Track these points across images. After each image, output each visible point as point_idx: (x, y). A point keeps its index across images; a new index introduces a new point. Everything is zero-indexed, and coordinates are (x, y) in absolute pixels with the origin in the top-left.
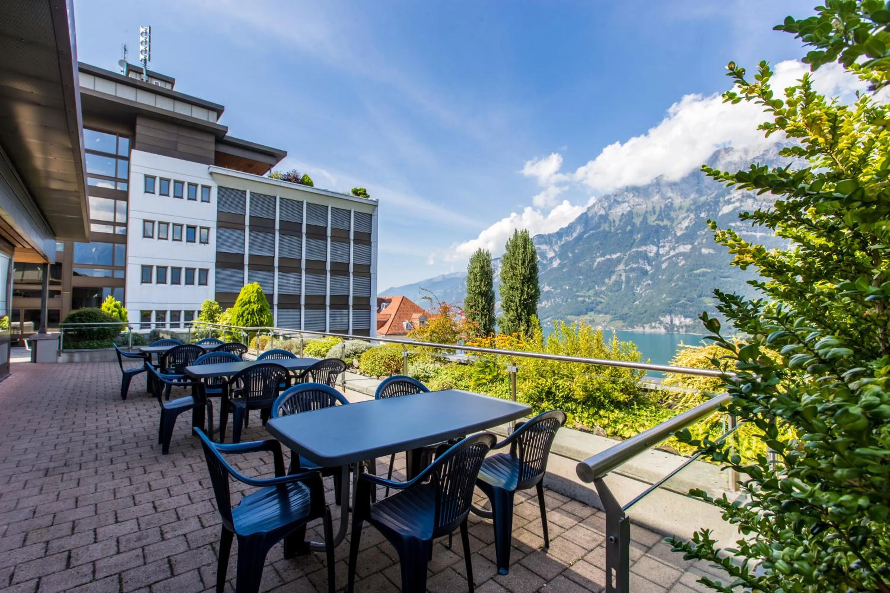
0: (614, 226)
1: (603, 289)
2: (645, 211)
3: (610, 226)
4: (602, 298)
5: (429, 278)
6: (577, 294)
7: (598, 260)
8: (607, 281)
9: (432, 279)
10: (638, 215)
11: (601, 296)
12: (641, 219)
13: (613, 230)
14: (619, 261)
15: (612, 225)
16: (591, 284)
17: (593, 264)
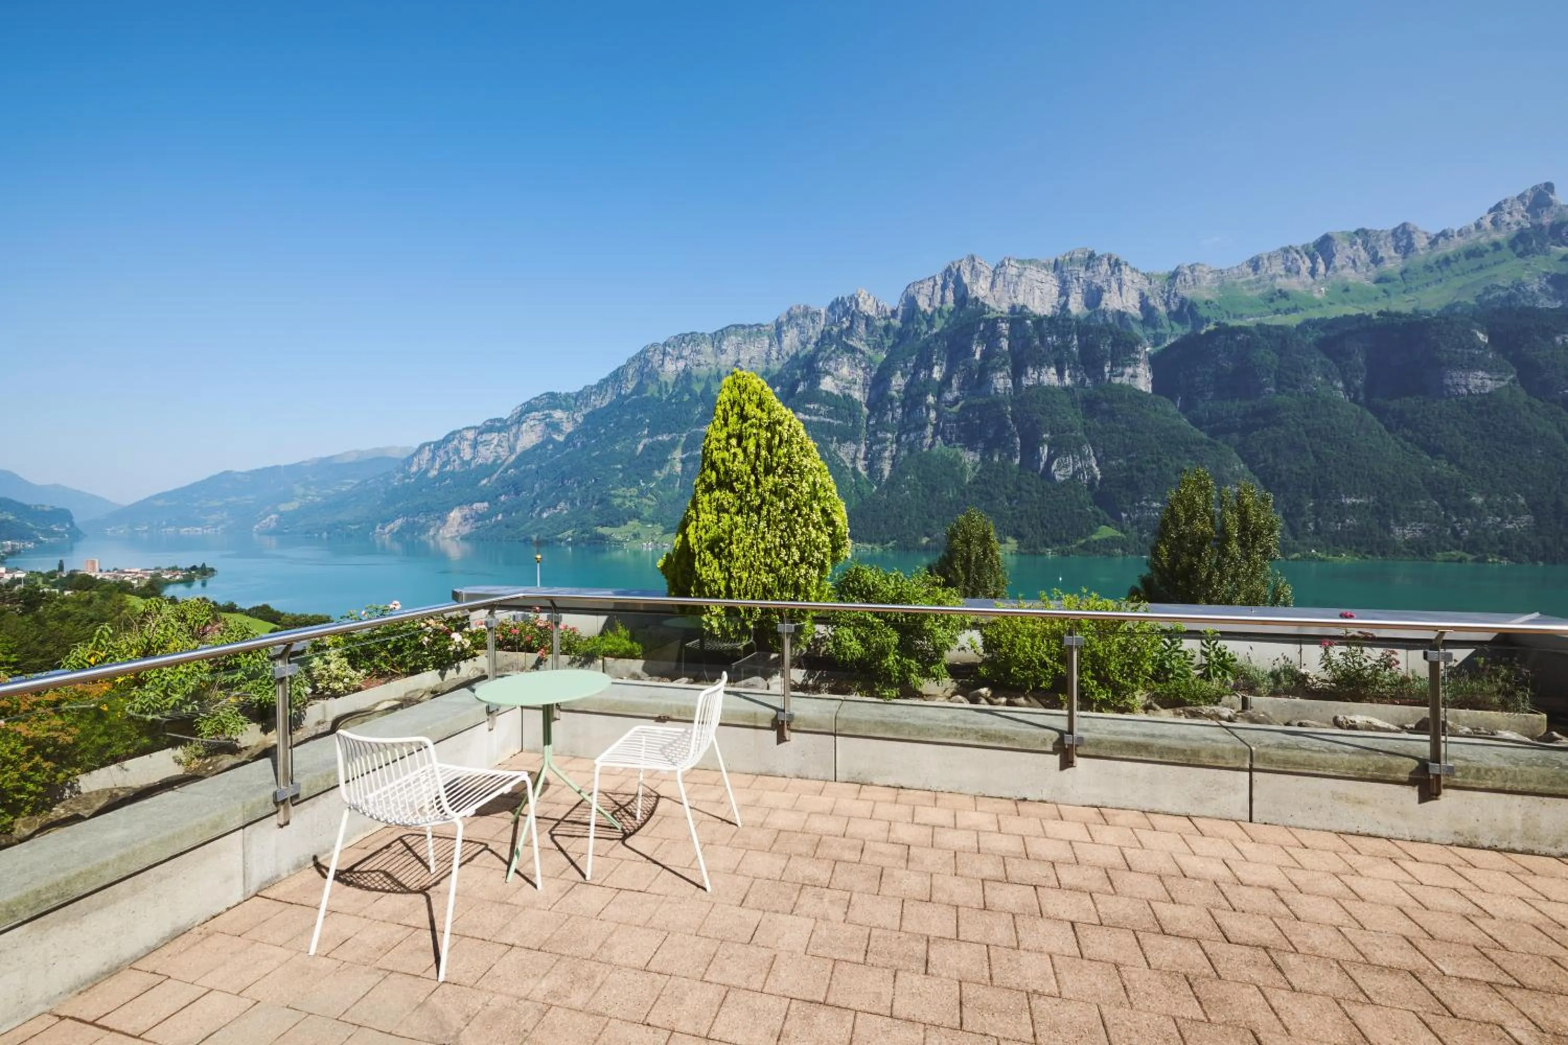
0: (667, 391)
1: (652, 485)
2: (707, 375)
3: (660, 391)
4: (649, 499)
5: (325, 455)
6: (613, 492)
7: (645, 441)
8: (656, 473)
9: (331, 458)
10: (699, 380)
11: (649, 495)
12: (703, 385)
13: (664, 397)
14: (673, 445)
15: (664, 389)
16: (635, 477)
17: (636, 448)
